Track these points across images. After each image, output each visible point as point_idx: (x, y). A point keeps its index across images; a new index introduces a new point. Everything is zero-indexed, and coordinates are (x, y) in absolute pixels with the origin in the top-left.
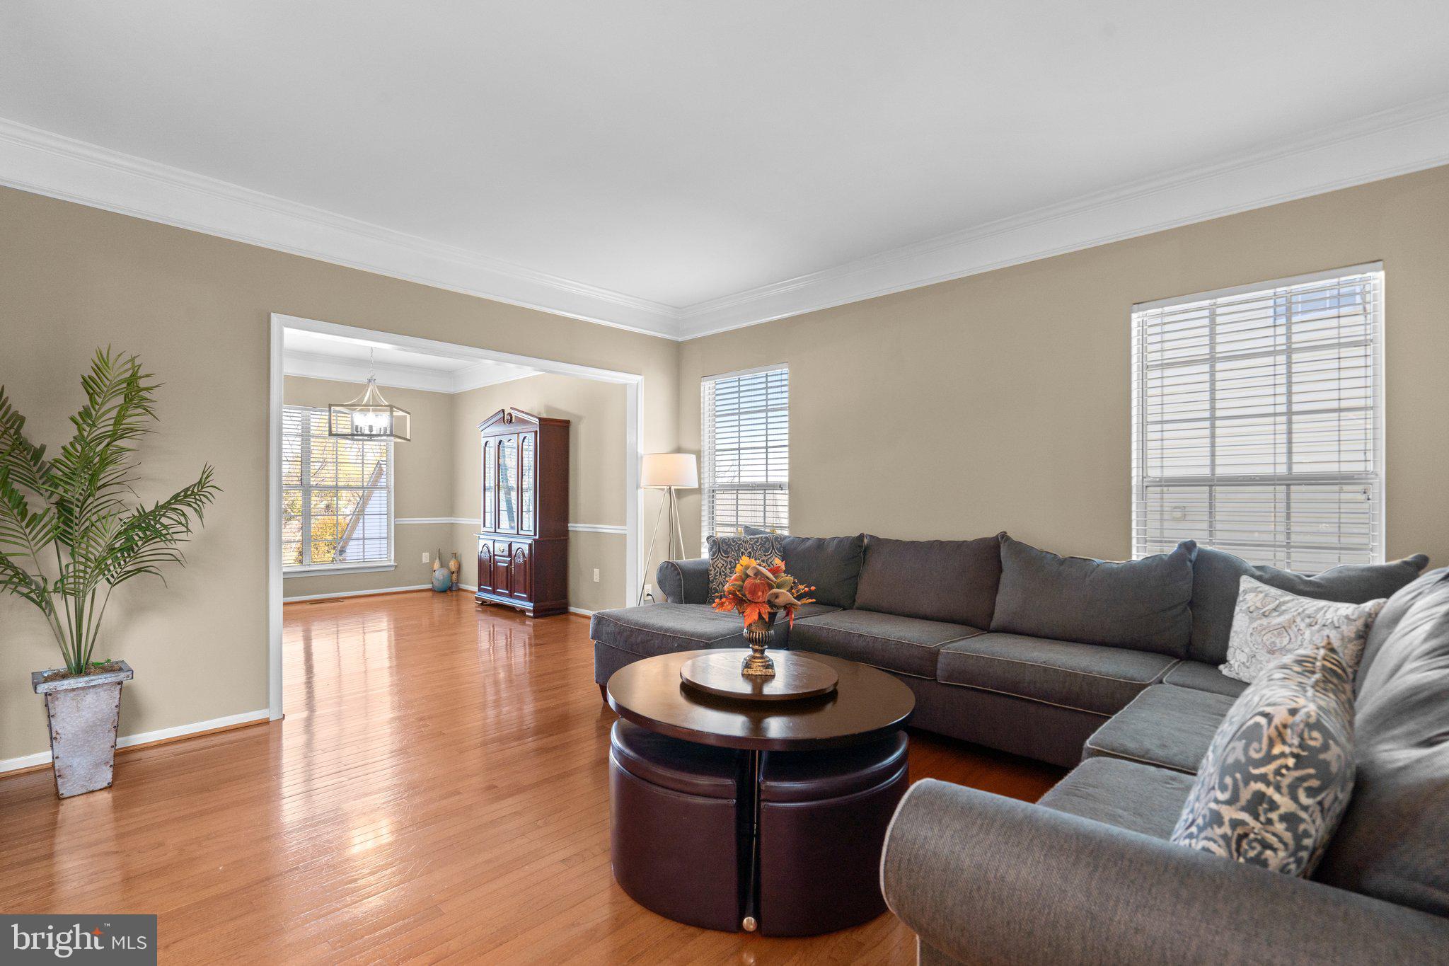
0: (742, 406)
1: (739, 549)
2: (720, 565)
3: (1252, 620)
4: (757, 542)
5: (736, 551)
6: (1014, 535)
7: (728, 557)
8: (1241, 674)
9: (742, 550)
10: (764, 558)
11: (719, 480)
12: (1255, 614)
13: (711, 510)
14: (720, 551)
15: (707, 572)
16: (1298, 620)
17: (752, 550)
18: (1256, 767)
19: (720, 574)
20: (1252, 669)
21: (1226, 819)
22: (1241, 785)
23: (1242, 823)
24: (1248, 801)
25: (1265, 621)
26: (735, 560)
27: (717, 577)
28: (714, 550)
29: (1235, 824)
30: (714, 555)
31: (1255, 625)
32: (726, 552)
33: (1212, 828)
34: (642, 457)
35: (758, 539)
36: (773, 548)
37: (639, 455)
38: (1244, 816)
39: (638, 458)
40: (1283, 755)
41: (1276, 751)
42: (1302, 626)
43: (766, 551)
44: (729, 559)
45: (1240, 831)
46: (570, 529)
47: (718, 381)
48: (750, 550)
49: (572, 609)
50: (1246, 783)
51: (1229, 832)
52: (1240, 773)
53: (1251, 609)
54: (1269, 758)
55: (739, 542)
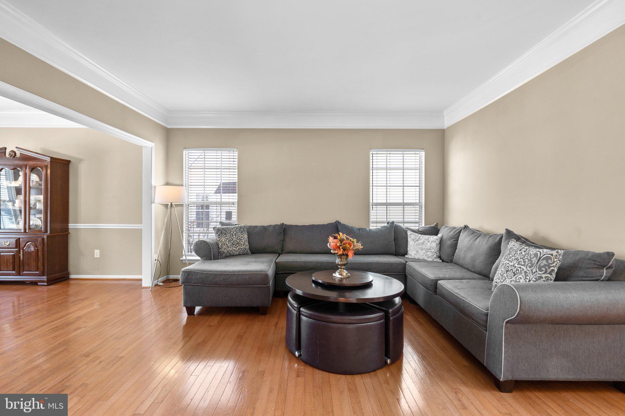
0: (206, 165)
1: (230, 232)
2: (223, 240)
3: (415, 242)
4: (237, 228)
5: (229, 233)
6: (342, 222)
7: (226, 236)
8: (415, 257)
9: (232, 233)
10: (241, 236)
11: (190, 200)
12: (415, 240)
13: (187, 214)
14: (222, 234)
15: (217, 244)
16: (425, 241)
17: (236, 232)
18: (552, 264)
19: (224, 244)
20: (418, 255)
21: (544, 277)
22: (548, 269)
23: (548, 277)
24: (549, 272)
25: (418, 242)
26: (229, 237)
27: (223, 246)
28: (219, 233)
29: (545, 277)
30: (219, 235)
31: (416, 243)
32: (225, 234)
33: (540, 280)
34: (155, 187)
35: (237, 227)
36: (244, 231)
37: (153, 186)
38: (549, 275)
39: (151, 188)
40: (557, 261)
41: (555, 260)
42: (427, 242)
43: (242, 232)
44: (227, 237)
45: (547, 278)
46: (70, 227)
47: (190, 152)
48: (235, 232)
49: (72, 276)
50: (549, 268)
51: (545, 279)
52: (547, 266)
53: (414, 239)
54: (554, 262)
55: (230, 229)
